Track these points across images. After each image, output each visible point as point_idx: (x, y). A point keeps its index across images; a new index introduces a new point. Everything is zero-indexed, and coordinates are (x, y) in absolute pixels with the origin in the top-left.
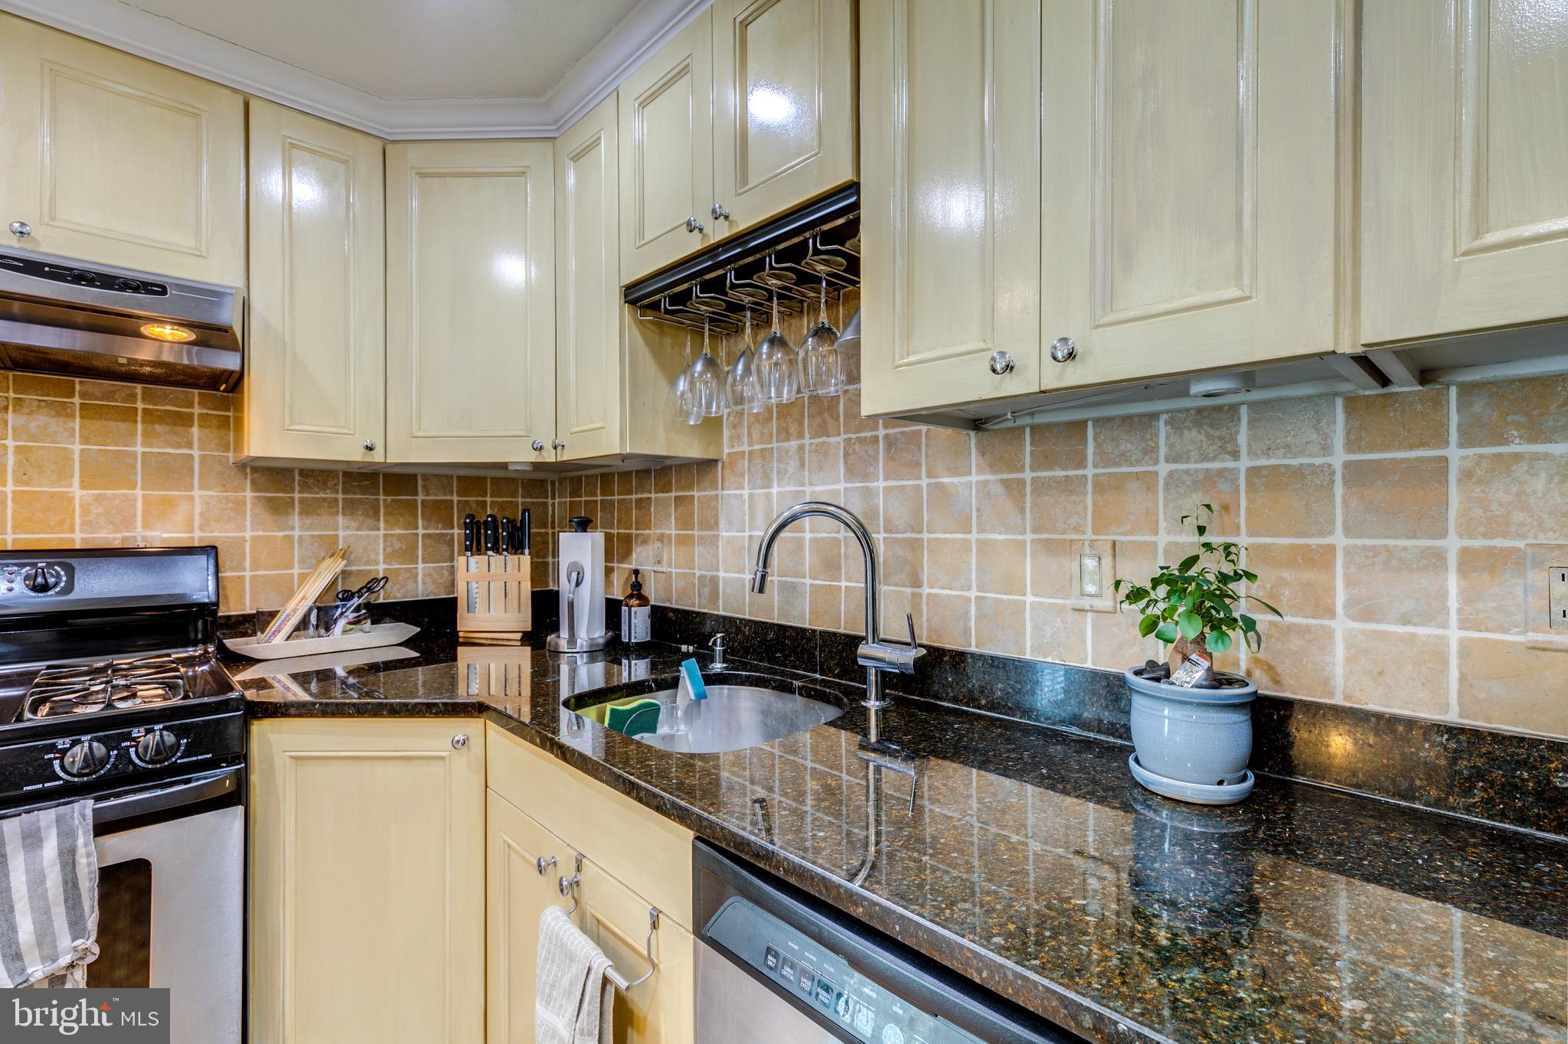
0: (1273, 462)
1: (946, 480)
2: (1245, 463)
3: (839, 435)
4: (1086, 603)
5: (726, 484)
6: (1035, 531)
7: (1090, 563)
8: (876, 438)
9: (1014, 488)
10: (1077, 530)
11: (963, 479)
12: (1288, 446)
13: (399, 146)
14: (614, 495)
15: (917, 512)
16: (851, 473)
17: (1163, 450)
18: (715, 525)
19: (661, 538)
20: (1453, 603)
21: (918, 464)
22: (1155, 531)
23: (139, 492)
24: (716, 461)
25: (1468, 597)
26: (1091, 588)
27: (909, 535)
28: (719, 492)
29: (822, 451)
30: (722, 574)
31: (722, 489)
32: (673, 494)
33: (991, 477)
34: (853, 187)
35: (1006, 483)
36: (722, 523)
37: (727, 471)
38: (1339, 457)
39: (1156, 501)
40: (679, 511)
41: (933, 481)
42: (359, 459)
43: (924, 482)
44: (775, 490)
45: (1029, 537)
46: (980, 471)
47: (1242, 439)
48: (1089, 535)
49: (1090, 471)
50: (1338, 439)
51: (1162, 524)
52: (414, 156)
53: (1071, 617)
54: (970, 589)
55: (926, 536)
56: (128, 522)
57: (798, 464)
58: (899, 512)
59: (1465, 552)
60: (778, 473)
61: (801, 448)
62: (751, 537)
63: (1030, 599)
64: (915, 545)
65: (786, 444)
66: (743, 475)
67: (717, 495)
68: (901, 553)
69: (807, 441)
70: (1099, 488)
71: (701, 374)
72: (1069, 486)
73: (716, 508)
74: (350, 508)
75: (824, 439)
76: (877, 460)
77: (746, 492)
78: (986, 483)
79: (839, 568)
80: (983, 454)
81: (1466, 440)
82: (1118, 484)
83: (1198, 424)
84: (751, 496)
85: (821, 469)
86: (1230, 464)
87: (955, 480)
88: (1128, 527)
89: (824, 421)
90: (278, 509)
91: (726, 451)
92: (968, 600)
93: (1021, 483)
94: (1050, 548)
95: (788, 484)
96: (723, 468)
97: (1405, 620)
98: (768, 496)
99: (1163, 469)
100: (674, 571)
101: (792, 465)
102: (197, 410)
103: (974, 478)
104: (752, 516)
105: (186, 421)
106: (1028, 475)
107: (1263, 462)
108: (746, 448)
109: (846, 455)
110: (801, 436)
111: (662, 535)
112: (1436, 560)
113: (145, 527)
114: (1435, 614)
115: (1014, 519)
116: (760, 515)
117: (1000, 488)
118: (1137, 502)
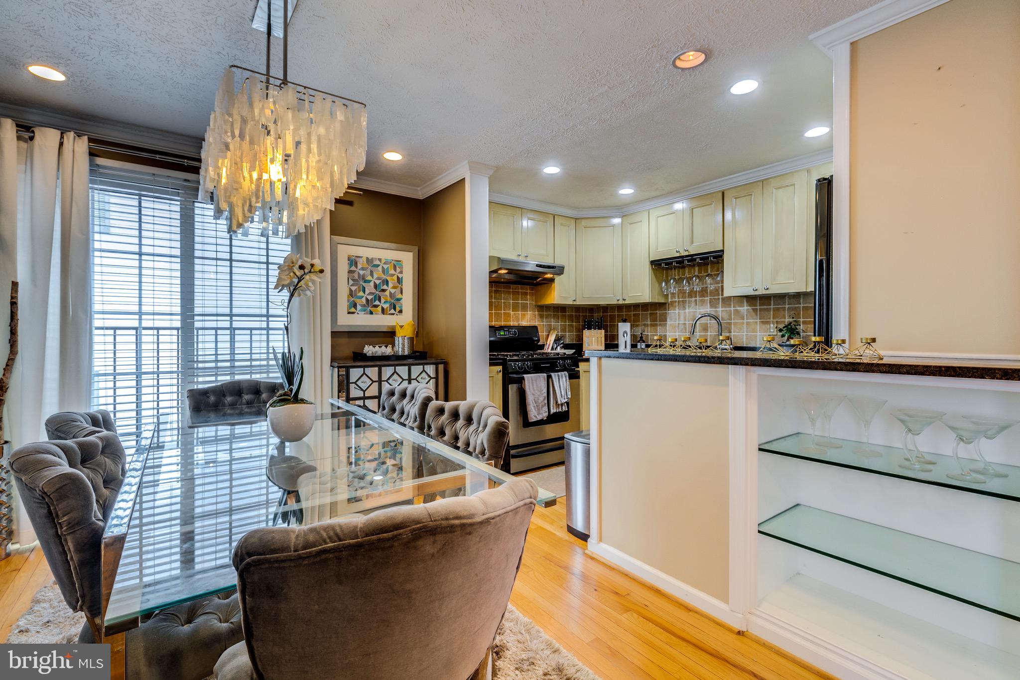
0: (806, 305)
1: (738, 308)
2: (802, 305)
3: (708, 297)
4: (771, 333)
5: (670, 309)
6: (760, 319)
7: (772, 325)
8: (719, 298)
9: (755, 310)
10: (770, 319)
11: (743, 308)
12: (809, 302)
13: (580, 220)
14: (631, 312)
15: (730, 316)
16: (711, 306)
17: (787, 303)
18: (666, 320)
19: (644, 325)
21: (731, 305)
22: (785, 319)
23: (520, 312)
24: (666, 303)
26: (772, 331)
27: (728, 321)
28: (667, 311)
29: (703, 302)
30: (668, 334)
32: (649, 312)
33: (749, 308)
34: (723, 251)
35: (753, 309)
36: (668, 320)
37: (670, 306)
39: (785, 312)
40: (651, 317)
41: (735, 309)
42: (571, 303)
43: (732, 309)
44: (687, 311)
45: (758, 321)
46: (747, 306)
47: (802, 301)
48: (772, 320)
49: (772, 307)
51: (787, 317)
52: (584, 223)
54: (744, 332)
55: (733, 321)
56: (518, 321)
58: (726, 316)
60: (688, 306)
61: (696, 300)
62: (679, 324)
63: (758, 334)
64: (730, 324)
65: (691, 299)
66: (676, 307)
67: (666, 313)
68: (726, 325)
69: (698, 298)
70: (774, 310)
71: (673, 283)
72: (768, 310)
73: (666, 316)
74: (554, 317)
75: (703, 298)
76: (719, 303)
77: (677, 312)
78: (748, 309)
79: (708, 330)
80: (748, 303)
82: (778, 309)
83: (794, 298)
84: (679, 312)
85: (702, 305)
87: (741, 308)
88: (780, 318)
89: (704, 294)
90: (541, 316)
91: (670, 300)
92: (744, 335)
93: (757, 309)
94: (763, 323)
95: (692, 309)
96: (668, 305)
98: (685, 312)
99: (787, 306)
100: (649, 334)
101: (693, 304)
102: (528, 291)
103: (745, 308)
104: (679, 318)
105: (526, 294)
106: (758, 307)
108: (677, 300)
109: (710, 302)
110: (696, 297)
111: (645, 324)
113: (521, 321)
115: (755, 317)
116: (682, 318)
117: (752, 310)
118: (782, 313)
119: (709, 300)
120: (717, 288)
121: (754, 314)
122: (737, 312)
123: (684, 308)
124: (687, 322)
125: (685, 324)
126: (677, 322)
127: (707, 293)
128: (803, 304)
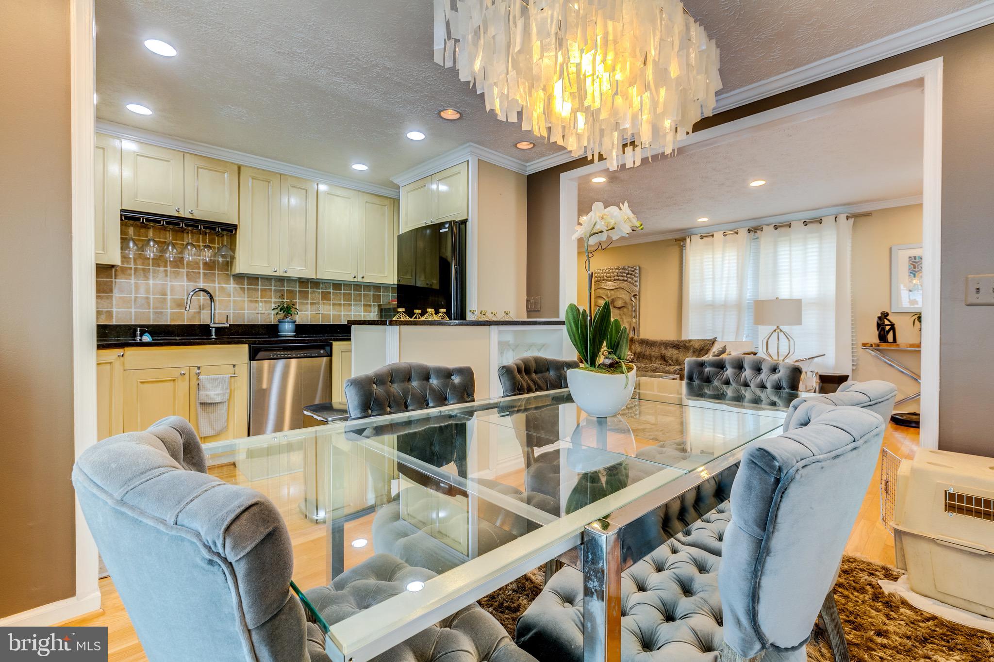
1: (224, 285)
3: (184, 269)
4: (260, 312)
5: (117, 277)
6: (248, 298)
7: (261, 304)
9: (243, 289)
10: (257, 298)
11: (230, 286)
12: (291, 287)
17: (273, 285)
18: (111, 291)
20: (309, 309)
21: (215, 281)
22: (272, 299)
25: (311, 308)
26: (261, 309)
28: (113, 280)
29: (177, 274)
31: (115, 279)
33: (237, 286)
35: (241, 288)
37: (118, 273)
38: (298, 289)
39: (273, 293)
41: (220, 285)
43: (217, 285)
44: (151, 282)
45: (246, 299)
46: (233, 284)
47: (285, 284)
48: (261, 298)
49: (260, 287)
50: (298, 286)
51: (276, 298)
53: (256, 315)
54: (230, 310)
55: (217, 298)
57: (164, 275)
59: (311, 302)
60: (153, 276)
62: (136, 298)
63: (246, 312)
65: (158, 268)
66: (130, 275)
67: (112, 282)
69: (169, 269)
70: (262, 290)
72: (257, 290)
73: (111, 285)
75: (177, 269)
76: (199, 277)
77: (133, 281)
78: (235, 287)
80: (234, 281)
81: (311, 289)
82: (265, 290)
83: (279, 281)
84: (136, 282)
85: (175, 278)
86: (284, 288)
87: (227, 286)
88: (267, 298)
89: (177, 264)
92: (230, 313)
93: (244, 288)
94: (251, 301)
95: (159, 280)
96: (115, 271)
97: (305, 311)
98: (148, 284)
99: (273, 288)
101: (162, 275)
103: (232, 286)
104: (137, 290)
107: (288, 289)
108: (131, 266)
109: (187, 275)
110: (166, 266)
112: (307, 303)
114: (307, 311)
115: (243, 295)
116: (142, 290)
117: (239, 289)
118: (268, 293)
119: (185, 272)
120: (198, 261)
121: (241, 292)
122: (221, 289)
123: (146, 278)
124: (151, 297)
125: (147, 298)
126: (133, 296)
127: (184, 264)
128: (287, 287)
